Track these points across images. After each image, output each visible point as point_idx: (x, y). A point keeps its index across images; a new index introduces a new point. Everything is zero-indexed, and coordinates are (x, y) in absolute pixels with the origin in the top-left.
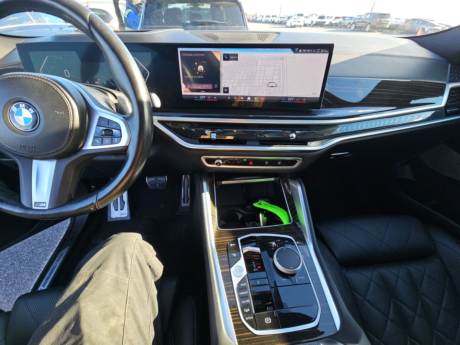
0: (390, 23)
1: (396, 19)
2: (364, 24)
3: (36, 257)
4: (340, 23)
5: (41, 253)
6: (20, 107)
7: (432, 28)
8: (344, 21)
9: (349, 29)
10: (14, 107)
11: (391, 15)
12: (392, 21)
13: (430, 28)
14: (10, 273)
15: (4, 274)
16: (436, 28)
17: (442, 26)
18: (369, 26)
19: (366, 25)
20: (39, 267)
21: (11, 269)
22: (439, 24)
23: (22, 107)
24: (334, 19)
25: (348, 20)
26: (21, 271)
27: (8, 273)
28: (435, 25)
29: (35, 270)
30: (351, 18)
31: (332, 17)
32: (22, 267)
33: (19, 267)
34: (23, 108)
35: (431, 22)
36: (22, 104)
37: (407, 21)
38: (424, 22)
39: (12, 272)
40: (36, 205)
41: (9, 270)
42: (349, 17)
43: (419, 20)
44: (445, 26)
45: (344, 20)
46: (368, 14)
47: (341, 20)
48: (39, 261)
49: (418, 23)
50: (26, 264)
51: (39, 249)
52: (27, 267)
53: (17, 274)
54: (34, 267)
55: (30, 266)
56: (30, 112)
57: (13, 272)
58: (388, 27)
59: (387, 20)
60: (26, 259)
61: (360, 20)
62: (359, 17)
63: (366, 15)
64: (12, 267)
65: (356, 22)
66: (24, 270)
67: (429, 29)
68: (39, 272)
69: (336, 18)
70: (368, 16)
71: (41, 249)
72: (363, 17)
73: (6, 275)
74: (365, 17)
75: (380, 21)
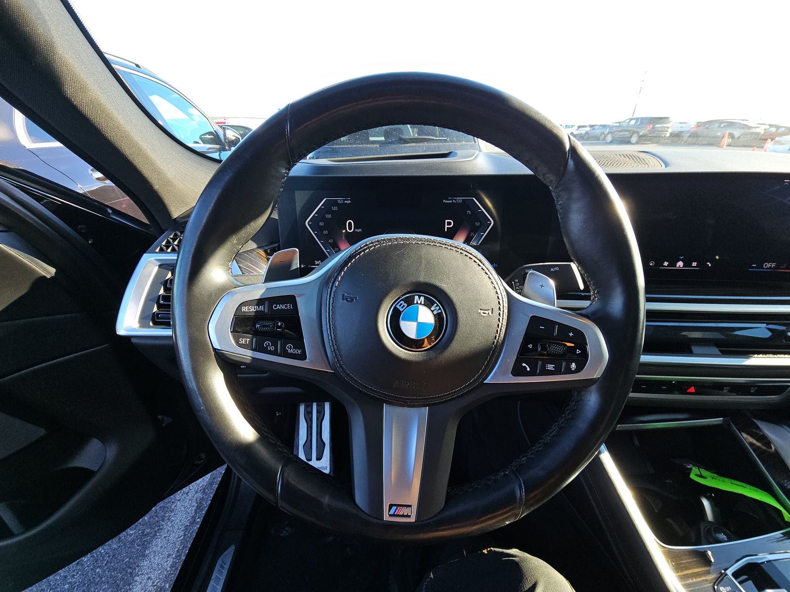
0: (670, 131)
1: (680, 123)
2: (628, 133)
3: (126, 551)
4: (587, 133)
5: (134, 541)
6: (415, 302)
7: (746, 131)
8: (593, 131)
9: (603, 140)
10: (403, 302)
11: (670, 119)
12: (672, 127)
13: (742, 131)
14: (75, 583)
15: (64, 585)
16: (754, 130)
17: (763, 127)
18: (635, 135)
19: (631, 135)
20: (131, 573)
21: (77, 573)
22: (758, 124)
23: (419, 302)
24: (577, 128)
25: (599, 128)
26: (96, 579)
27: (70, 583)
28: (750, 127)
29: (124, 579)
30: (604, 126)
31: (572, 126)
32: (97, 570)
33: (92, 569)
34: (421, 304)
35: (741, 122)
36: (420, 297)
37: (699, 124)
38: (731, 124)
39: (79, 582)
40: (392, 512)
41: (73, 576)
42: (600, 126)
43: (720, 122)
44: (768, 127)
45: (593, 129)
46: (631, 119)
47: (588, 129)
48: (130, 559)
49: (719, 127)
50: (106, 565)
51: (131, 532)
52: (109, 572)
53: (88, 586)
54: (121, 573)
55: (114, 570)
56: (433, 311)
57: (80, 580)
58: (668, 135)
59: (665, 125)
60: (106, 554)
61: (620, 129)
62: (618, 124)
63: (628, 121)
64: (79, 570)
65: (613, 131)
66: (102, 578)
67: (741, 134)
68: (131, 583)
69: (579, 127)
70: (633, 122)
71: (135, 533)
72: (625, 124)
73: (67, 586)
74: (627, 123)
75: (653, 128)
